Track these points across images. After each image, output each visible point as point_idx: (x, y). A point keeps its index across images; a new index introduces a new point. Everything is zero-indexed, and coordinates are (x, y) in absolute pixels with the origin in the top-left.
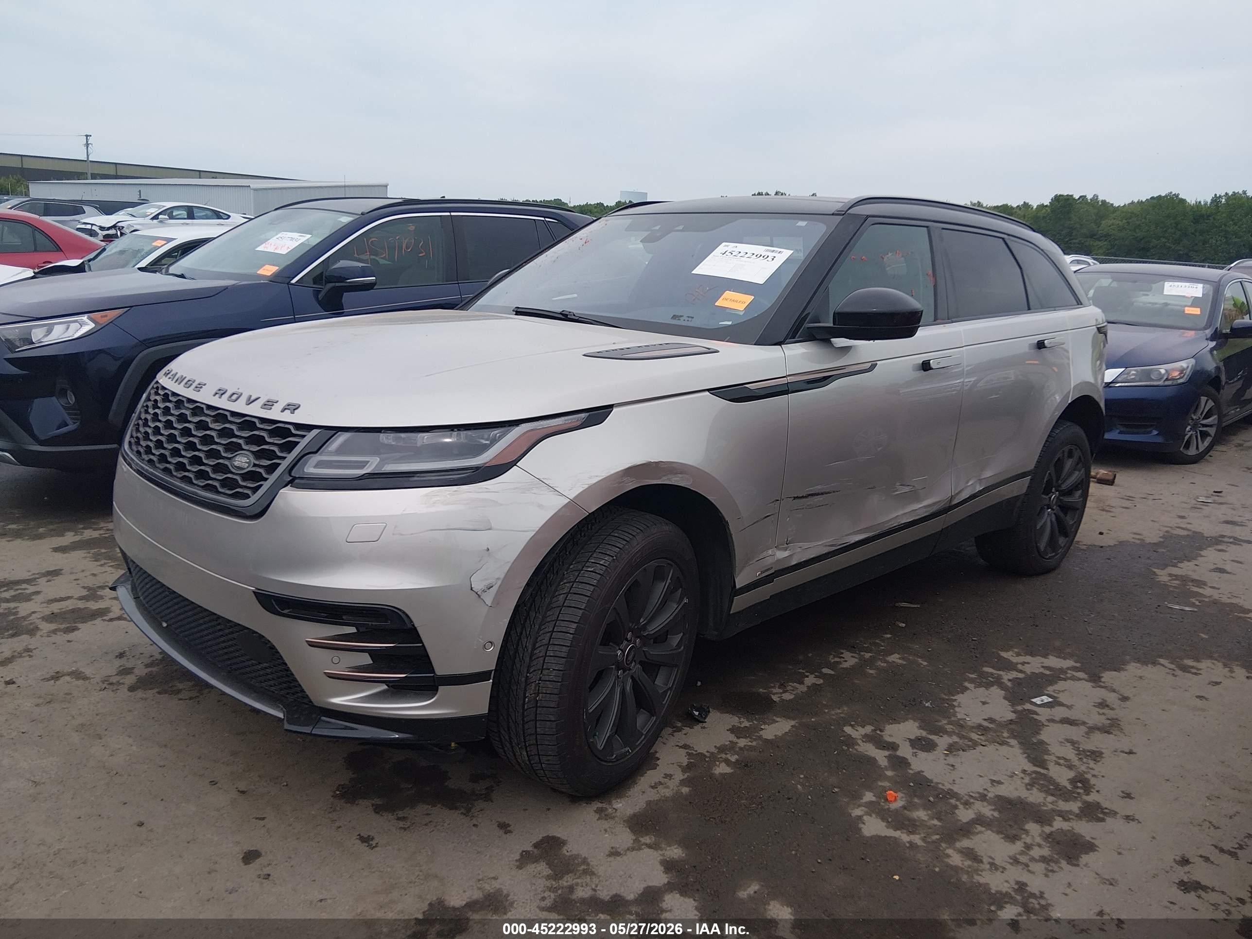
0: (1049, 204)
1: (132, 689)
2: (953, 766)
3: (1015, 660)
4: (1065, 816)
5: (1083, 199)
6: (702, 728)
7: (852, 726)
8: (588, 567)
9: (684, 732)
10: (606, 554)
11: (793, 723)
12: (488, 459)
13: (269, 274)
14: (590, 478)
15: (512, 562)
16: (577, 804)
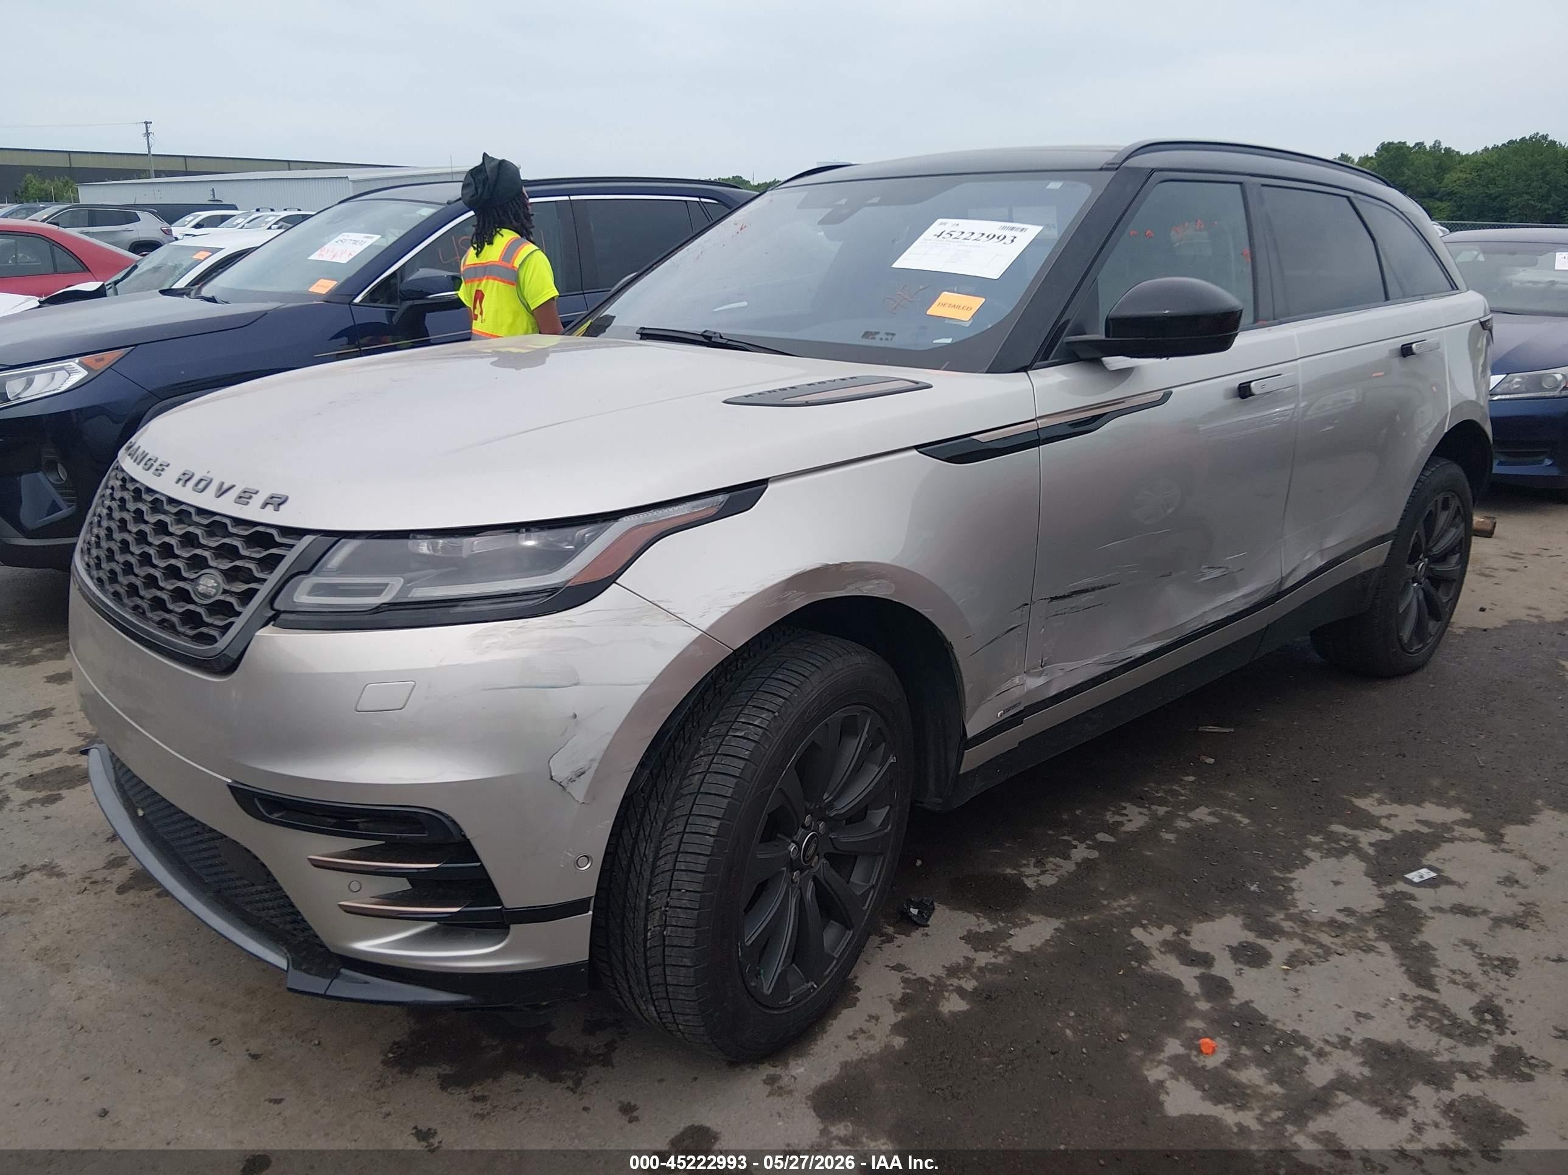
0: (1374, 156)
1: (122, 890)
2: (1296, 990)
3: (1377, 811)
4: (1470, 1071)
5: (1419, 148)
6: (923, 935)
7: (1144, 927)
8: (737, 730)
9: (897, 942)
10: (763, 709)
11: (1057, 923)
12: (568, 577)
13: (324, 291)
14: (734, 596)
15: (613, 733)
16: (737, 1069)
